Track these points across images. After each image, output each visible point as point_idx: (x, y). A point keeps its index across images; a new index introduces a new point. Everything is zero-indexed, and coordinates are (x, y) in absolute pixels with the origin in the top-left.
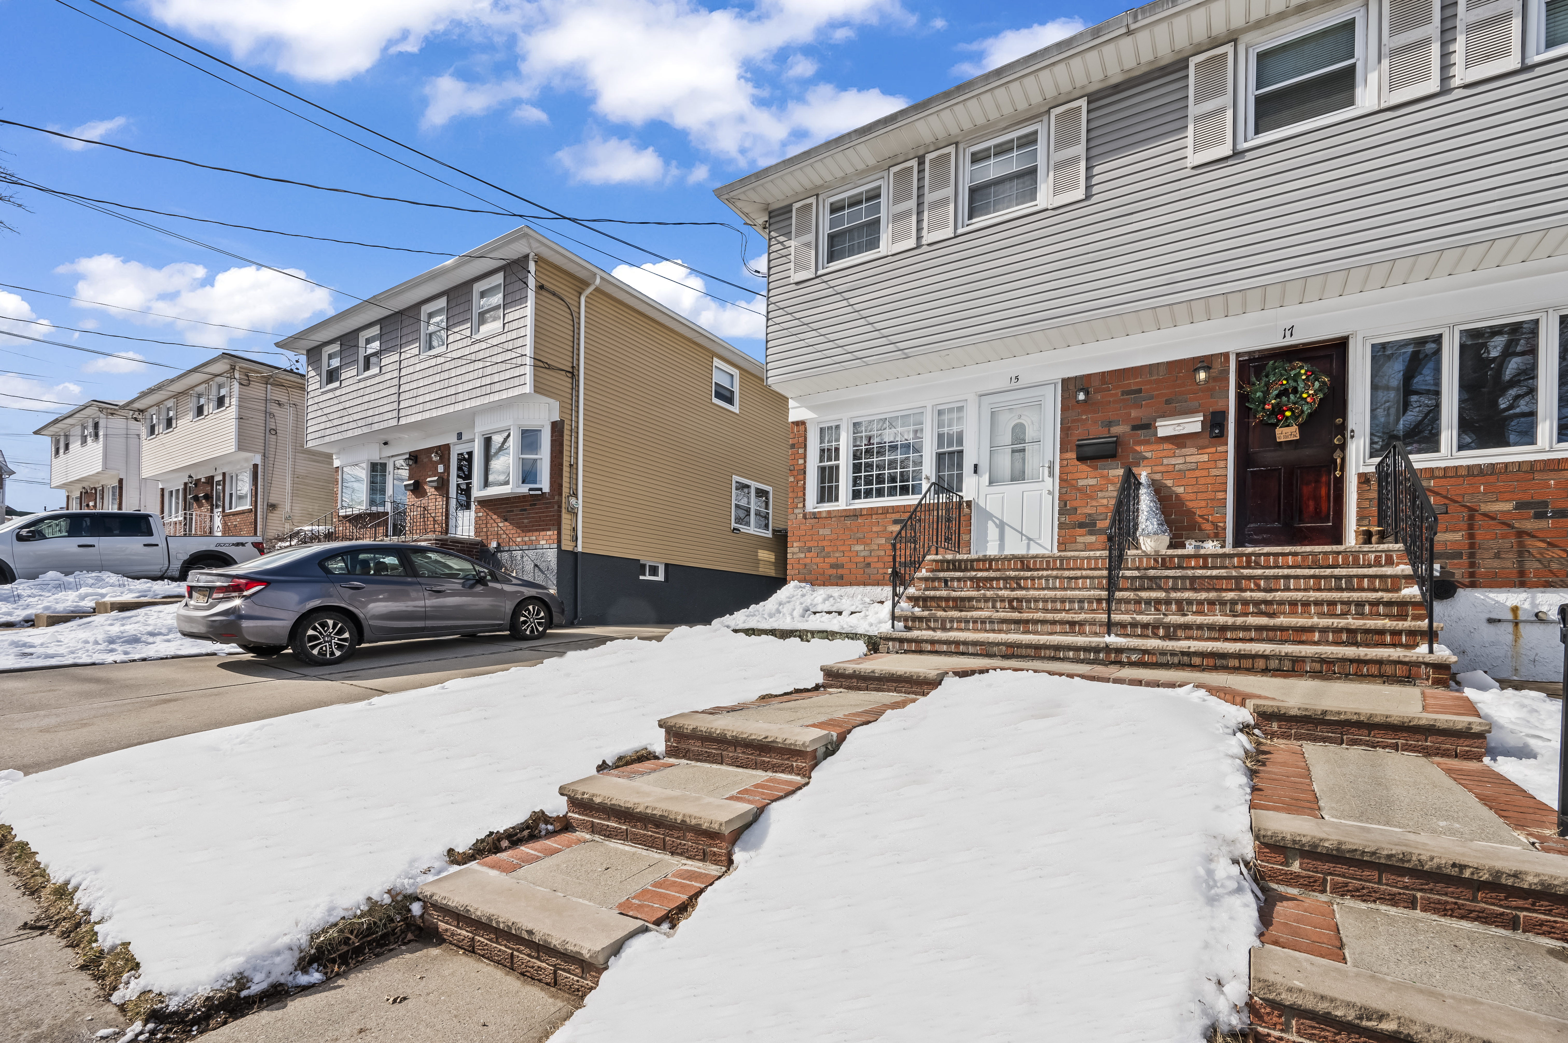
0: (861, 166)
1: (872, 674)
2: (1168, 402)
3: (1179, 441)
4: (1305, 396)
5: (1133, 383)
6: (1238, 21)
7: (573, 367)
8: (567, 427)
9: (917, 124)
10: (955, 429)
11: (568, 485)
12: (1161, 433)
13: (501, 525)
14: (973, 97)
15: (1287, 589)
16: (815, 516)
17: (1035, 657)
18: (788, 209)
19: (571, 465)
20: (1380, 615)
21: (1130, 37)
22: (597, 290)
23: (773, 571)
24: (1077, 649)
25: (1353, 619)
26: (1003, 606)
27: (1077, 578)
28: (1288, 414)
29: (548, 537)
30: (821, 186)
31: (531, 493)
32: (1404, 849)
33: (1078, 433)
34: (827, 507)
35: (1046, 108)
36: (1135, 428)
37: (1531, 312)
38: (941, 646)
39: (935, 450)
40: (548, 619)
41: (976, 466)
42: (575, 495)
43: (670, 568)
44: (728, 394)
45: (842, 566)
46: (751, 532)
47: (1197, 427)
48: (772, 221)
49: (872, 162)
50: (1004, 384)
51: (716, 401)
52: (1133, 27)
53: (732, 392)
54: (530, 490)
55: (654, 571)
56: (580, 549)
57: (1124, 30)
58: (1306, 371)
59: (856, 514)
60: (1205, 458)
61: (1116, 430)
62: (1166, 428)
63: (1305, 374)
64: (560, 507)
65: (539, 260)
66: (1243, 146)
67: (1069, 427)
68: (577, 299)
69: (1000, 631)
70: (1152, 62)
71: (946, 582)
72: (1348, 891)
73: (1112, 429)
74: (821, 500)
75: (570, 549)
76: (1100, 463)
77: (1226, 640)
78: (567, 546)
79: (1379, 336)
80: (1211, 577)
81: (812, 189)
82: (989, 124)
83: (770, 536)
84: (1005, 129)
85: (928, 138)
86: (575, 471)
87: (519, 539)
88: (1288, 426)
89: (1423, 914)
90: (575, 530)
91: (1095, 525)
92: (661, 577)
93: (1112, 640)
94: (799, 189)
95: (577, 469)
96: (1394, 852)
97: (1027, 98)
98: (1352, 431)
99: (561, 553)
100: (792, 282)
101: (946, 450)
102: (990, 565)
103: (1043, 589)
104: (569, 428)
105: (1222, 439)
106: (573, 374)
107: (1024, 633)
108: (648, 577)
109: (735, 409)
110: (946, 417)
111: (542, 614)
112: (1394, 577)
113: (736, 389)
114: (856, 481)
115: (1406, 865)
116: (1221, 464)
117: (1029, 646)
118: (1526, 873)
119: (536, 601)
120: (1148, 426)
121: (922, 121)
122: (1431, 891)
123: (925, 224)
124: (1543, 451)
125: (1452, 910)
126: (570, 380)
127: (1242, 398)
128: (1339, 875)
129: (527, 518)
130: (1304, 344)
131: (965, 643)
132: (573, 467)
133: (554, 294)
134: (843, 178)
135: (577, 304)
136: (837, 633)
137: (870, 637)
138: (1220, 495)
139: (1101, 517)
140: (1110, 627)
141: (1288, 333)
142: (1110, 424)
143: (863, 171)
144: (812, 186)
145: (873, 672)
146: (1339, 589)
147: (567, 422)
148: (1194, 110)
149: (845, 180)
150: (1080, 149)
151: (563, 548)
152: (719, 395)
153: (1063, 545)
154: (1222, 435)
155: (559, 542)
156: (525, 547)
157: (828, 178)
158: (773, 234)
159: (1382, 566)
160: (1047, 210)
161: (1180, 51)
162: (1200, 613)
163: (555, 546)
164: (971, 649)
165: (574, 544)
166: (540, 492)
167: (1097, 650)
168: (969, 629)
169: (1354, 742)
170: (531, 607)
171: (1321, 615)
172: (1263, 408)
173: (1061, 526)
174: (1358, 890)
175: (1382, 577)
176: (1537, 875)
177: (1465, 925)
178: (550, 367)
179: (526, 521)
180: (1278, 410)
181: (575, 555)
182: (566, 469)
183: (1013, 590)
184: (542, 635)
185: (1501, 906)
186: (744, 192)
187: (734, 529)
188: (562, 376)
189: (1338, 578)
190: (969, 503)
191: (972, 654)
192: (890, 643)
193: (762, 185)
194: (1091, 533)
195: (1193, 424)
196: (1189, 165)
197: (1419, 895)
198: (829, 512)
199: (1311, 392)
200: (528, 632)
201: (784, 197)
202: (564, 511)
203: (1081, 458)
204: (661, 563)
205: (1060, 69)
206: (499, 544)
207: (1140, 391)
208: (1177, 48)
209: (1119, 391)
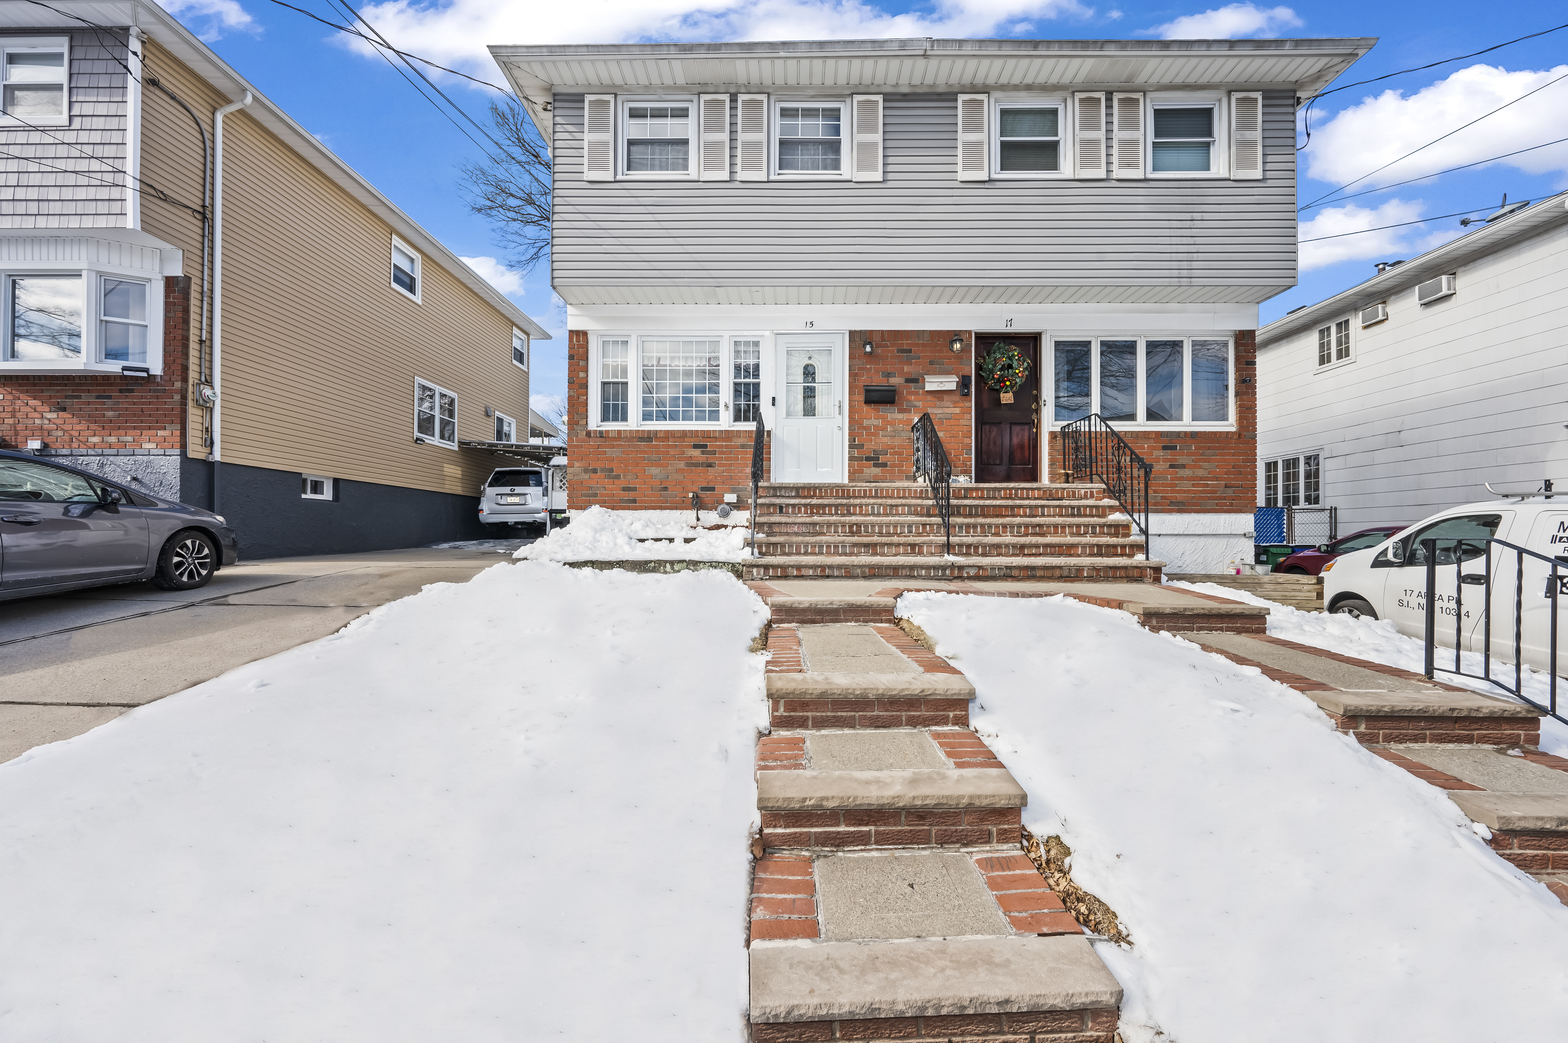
0: (668, 81)
1: (831, 606)
2: (931, 363)
3: (939, 394)
4: (1017, 371)
5: (905, 343)
6: (991, 81)
7: (204, 206)
8: (194, 288)
9: (738, 62)
10: (752, 361)
11: (197, 368)
12: (929, 387)
13: (49, 415)
14: (794, 58)
15: (1043, 515)
16: (601, 435)
17: (893, 576)
18: (578, 98)
19: (201, 342)
20: (1104, 534)
21: (926, 60)
22: (241, 111)
23: (460, 489)
24: (928, 568)
25: (1090, 537)
26: (843, 531)
27: (897, 506)
28: (1008, 383)
29: (158, 439)
30: (620, 87)
31: (126, 373)
32: (1427, 704)
33: (864, 380)
34: (612, 426)
35: (849, 92)
36: (908, 381)
37: (1133, 336)
38: (807, 570)
39: (732, 380)
40: (215, 557)
41: (774, 399)
42: (209, 383)
43: (341, 484)
44: (407, 280)
45: (635, 489)
46: (436, 443)
47: (953, 386)
48: (557, 104)
49: (681, 81)
50: (800, 327)
51: (394, 285)
52: (929, 53)
53: (413, 279)
54: (125, 369)
55: (317, 487)
56: (217, 456)
57: (922, 53)
58: (1018, 354)
59: (648, 437)
60: (957, 411)
61: (896, 381)
62: (933, 383)
63: (1018, 355)
64: (184, 397)
65: (148, 42)
66: (994, 176)
67: (857, 373)
68: (210, 115)
69: (851, 554)
70: (930, 86)
71: (781, 508)
72: (1393, 738)
73: (890, 379)
74: (605, 418)
75: (201, 456)
76: (881, 407)
77: (1024, 555)
78: (196, 451)
79: (1059, 336)
80: (994, 506)
81: (608, 86)
82: (798, 87)
83: (456, 448)
84: (813, 96)
85: (742, 79)
86: (208, 350)
87: (95, 440)
88: (1006, 392)
89: (1431, 744)
90: (209, 430)
91: (878, 459)
92: (327, 494)
93: (950, 558)
94: (594, 80)
95: (211, 347)
96: (1421, 707)
97: (836, 77)
98: (1045, 401)
99: (186, 462)
100: (585, 179)
101: (742, 380)
102: (815, 493)
103: (869, 515)
104: (199, 289)
105: (968, 398)
106: (205, 215)
107: (872, 555)
108: (309, 496)
109: (418, 299)
110: (742, 348)
111: (206, 551)
112: (1104, 507)
113: (418, 276)
114: (646, 402)
115: (1426, 715)
116: (966, 416)
117: (888, 567)
118: (1482, 707)
119: (197, 533)
120: (915, 380)
121: (743, 61)
122: (1434, 728)
123: (739, 160)
124: (1139, 425)
125: (1444, 738)
126: (200, 224)
127: (979, 367)
128: (1387, 729)
129: (112, 409)
130: (1015, 333)
131: (831, 567)
132: (206, 344)
133: (173, 98)
134: (646, 86)
135: (210, 122)
136: (700, 562)
137: (733, 565)
138: (966, 441)
139: (883, 453)
140: (948, 548)
141: (1009, 324)
142: (888, 375)
143: (669, 87)
144: (610, 83)
145: (831, 603)
146: (1073, 515)
147: (195, 281)
148: (963, 137)
149: (648, 88)
150: (878, 137)
151: (191, 455)
152: (397, 280)
153: (853, 475)
154: (968, 395)
155: (184, 446)
156: (106, 451)
157: (631, 80)
158: (558, 120)
159: (1088, 499)
160: (851, 181)
161: (951, 86)
162: (997, 534)
163: (178, 452)
164: (836, 573)
165: (208, 450)
166: (145, 374)
167: (944, 568)
168: (822, 554)
169: (1200, 629)
170: (189, 542)
171: (1072, 534)
172: (993, 377)
173: (851, 459)
174: (1397, 737)
175: (1097, 507)
176: (1487, 708)
177: (1451, 746)
178: (165, 198)
179: (110, 414)
180: (1001, 380)
181: (209, 466)
182: (193, 346)
183: (843, 515)
184: (207, 581)
185: (1467, 730)
186: (528, 62)
187: (417, 439)
188: (187, 215)
189: (1073, 508)
190: (769, 432)
191: (837, 577)
192: (755, 570)
193: (554, 62)
194: (876, 465)
195: (950, 383)
196: (959, 179)
197: (1428, 732)
198: (619, 432)
199: (1021, 369)
200: (185, 579)
201: (573, 83)
202: (190, 403)
203: (868, 402)
204: (328, 478)
205: (869, 63)
206: (45, 446)
207: (910, 351)
208: (950, 83)
209: (895, 349)
